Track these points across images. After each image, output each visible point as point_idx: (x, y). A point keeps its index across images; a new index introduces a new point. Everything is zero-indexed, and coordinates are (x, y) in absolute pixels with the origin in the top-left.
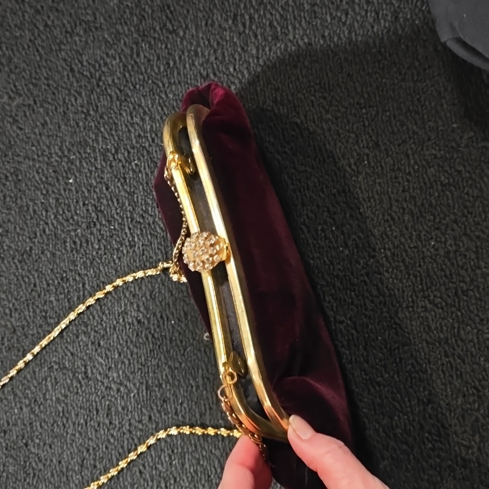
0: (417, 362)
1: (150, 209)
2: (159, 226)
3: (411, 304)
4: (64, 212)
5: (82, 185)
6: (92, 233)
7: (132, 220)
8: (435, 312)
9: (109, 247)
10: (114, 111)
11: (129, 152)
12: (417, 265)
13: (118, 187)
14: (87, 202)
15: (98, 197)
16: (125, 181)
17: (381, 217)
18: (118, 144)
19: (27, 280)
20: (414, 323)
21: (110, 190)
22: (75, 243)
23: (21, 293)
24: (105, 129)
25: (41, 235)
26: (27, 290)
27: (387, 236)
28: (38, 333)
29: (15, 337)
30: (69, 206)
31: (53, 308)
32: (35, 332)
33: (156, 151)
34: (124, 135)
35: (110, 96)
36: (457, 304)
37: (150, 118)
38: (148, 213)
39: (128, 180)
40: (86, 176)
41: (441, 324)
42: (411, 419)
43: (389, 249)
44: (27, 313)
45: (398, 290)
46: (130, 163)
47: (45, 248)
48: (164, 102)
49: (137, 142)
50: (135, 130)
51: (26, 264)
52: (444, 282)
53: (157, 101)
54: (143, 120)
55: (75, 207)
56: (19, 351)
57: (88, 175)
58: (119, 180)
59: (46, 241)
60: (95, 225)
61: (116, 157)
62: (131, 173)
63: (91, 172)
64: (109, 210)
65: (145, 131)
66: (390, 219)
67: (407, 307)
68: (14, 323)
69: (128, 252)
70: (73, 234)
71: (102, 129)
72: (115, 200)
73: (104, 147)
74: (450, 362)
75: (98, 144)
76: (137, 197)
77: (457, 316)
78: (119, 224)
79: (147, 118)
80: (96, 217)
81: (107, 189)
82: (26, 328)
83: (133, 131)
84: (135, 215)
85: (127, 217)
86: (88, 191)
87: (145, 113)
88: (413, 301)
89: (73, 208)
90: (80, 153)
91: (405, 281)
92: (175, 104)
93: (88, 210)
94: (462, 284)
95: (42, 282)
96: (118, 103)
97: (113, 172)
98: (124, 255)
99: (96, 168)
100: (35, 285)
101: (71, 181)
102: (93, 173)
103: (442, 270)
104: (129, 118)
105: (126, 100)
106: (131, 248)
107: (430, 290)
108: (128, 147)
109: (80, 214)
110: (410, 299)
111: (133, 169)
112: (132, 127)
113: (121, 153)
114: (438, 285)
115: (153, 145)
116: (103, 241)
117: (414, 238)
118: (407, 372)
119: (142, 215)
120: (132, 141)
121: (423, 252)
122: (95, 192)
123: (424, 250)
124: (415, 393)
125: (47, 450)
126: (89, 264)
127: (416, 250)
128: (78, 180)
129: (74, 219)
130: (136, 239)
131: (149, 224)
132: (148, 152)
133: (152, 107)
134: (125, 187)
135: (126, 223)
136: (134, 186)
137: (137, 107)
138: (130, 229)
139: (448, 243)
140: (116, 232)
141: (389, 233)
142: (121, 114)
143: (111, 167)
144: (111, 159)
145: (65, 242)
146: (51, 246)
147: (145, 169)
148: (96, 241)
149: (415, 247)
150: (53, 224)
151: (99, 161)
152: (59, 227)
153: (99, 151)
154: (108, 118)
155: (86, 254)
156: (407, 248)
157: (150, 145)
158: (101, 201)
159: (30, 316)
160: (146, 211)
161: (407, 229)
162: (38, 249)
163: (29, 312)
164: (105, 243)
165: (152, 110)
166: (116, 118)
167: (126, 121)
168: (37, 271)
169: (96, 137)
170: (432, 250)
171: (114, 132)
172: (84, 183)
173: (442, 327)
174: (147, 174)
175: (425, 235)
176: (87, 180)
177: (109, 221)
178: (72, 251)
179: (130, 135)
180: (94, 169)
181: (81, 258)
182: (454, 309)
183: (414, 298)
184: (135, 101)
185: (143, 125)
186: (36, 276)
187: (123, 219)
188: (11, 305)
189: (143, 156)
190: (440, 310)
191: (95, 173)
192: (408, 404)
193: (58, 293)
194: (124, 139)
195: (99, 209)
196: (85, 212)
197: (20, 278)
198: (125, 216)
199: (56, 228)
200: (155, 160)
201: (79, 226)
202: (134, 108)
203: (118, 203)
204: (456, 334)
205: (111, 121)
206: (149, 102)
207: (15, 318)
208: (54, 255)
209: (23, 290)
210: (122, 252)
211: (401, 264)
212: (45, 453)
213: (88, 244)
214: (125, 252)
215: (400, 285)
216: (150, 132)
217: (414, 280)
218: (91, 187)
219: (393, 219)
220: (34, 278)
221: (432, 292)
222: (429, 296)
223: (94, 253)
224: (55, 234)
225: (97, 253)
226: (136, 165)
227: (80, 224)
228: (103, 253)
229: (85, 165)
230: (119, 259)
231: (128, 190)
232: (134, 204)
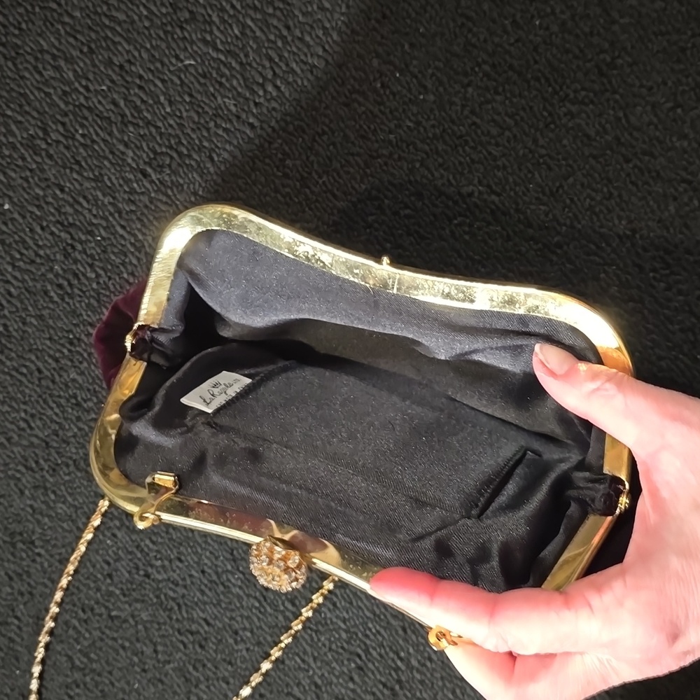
0: (593, 190)
1: (135, 185)
2: (161, 201)
3: (549, 119)
4: (21, 254)
5: (25, 204)
6: (76, 261)
7: (120, 213)
8: (586, 112)
9: (110, 267)
10: (10, 78)
11: (63, 124)
12: (532, 62)
13: (76, 180)
14: (45, 224)
15: (56, 209)
16: (81, 166)
17: (452, 25)
18: (42, 122)
19: (25, 371)
20: (565, 142)
21: (67, 189)
22: (60, 286)
23: (27, 391)
24: (13, 110)
25: (9, 302)
26: (33, 383)
27: (474, 46)
28: (80, 429)
29: (53, 451)
30: (24, 242)
31: (81, 388)
32: (76, 430)
33: (100, 102)
34: (44, 104)
36: (608, 86)
37: (66, 60)
38: (136, 192)
39: (83, 164)
40: (24, 189)
41: (600, 124)
42: (621, 265)
43: (485, 62)
44: (50, 412)
45: (524, 109)
46: (73, 138)
47: (24, 315)
48: (72, 27)
49: (67, 103)
50: (55, 88)
51: (11, 350)
52: (578, 66)
53: (62, 32)
54: (57, 68)
55: (33, 239)
56: (68, 466)
57: (25, 185)
58: (71, 169)
59: (19, 305)
60: (73, 247)
61: (49, 141)
62: (81, 150)
63: (26, 180)
64: (81, 218)
65: (69, 83)
66: (465, 21)
67: (547, 126)
68: (41, 435)
69: (138, 259)
70: (50, 276)
71: (9, 113)
72: (81, 200)
73: (25, 135)
74: (635, 166)
75: (14, 135)
76: (110, 179)
77: (616, 101)
78: (104, 228)
79: (62, 63)
80: (68, 236)
81: (62, 190)
82: (61, 433)
83: (52, 91)
84: (120, 205)
85: (111, 214)
86: (38, 207)
87: (54, 57)
88: (550, 114)
89: (30, 242)
91: (526, 93)
92: (89, 22)
93: (52, 233)
94: (602, 56)
95: (46, 361)
96: (10, 64)
97: (57, 163)
98: (135, 266)
99: (31, 170)
100: (40, 371)
101: (7, 207)
102: (30, 180)
103: (567, 51)
104: (37, 77)
105: (17, 53)
106: (140, 252)
107: (564, 87)
108: (59, 117)
109: (45, 245)
110: (545, 114)
111: (82, 144)
112: (48, 86)
113: (53, 131)
114: (572, 74)
115: (91, 95)
116: (97, 263)
117: (509, 28)
118: (587, 210)
119: (130, 199)
120: (58, 106)
121: (531, 41)
122: (47, 203)
123: (531, 37)
124: (611, 230)
125: (178, 567)
126: (95, 304)
127: (520, 44)
128: (15, 200)
129: (40, 256)
130: (140, 237)
131: (146, 207)
132: (89, 109)
133: (60, 43)
134: (85, 174)
135: (114, 223)
136: (96, 166)
137: (39, 56)
138: (123, 227)
139: (558, 11)
140: (108, 242)
141: (474, 40)
142: (22, 78)
143: (50, 157)
144: (44, 146)
145: (46, 292)
146: (30, 308)
147: (97, 134)
148: (88, 269)
149: (517, 41)
150: (15, 278)
151: (29, 159)
152: (26, 277)
153: (21, 144)
154: (8, 92)
155: (84, 292)
156: (507, 47)
157: (87, 98)
158: (63, 210)
159: (56, 414)
160: (133, 191)
161: (494, 21)
162: (16, 321)
163: (52, 409)
164: (101, 265)
165: (62, 47)
166: (19, 86)
167: (35, 83)
168: (30, 351)
169: (5, 128)
170: (541, 32)
171: (27, 108)
172: (26, 200)
173: (604, 128)
174: (104, 140)
175: (522, 17)
176: (28, 193)
177: (90, 233)
178: (63, 299)
179: (51, 99)
180: (28, 173)
181: (80, 302)
182: (608, 95)
183: (550, 108)
184: (32, 49)
185: (62, 76)
186: (33, 358)
187: (106, 219)
188: (23, 415)
189: (86, 119)
190: (591, 106)
191: (33, 178)
192: (609, 250)
193: (77, 364)
194: (47, 109)
195: (66, 223)
196: (50, 237)
197: (14, 373)
198: (107, 213)
199: (23, 281)
200: (105, 114)
201: (52, 261)
202: (36, 59)
203: (88, 202)
204: (626, 125)
205: (14, 94)
206: (52, 39)
207: (38, 427)
208: (41, 317)
209: (27, 387)
210: (131, 263)
211: (510, 73)
212: (178, 571)
213: (79, 279)
214: (134, 261)
215: (523, 101)
216: (76, 80)
217: (537, 85)
218: (38, 199)
219: (469, 18)
220: (32, 362)
221: (568, 87)
222: (567, 95)
223: (94, 286)
224: (26, 289)
225: (98, 283)
226: (83, 136)
227: (52, 258)
228: (106, 280)
229: (13, 175)
230: (132, 274)
231: (91, 176)
232: (110, 191)
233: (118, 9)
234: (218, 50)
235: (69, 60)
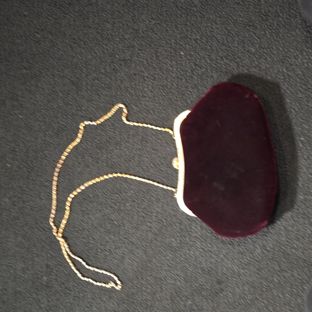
1: (219, 61)
4: (180, 67)
6: (194, 74)
7: (211, 66)
9: (202, 79)
10: (198, 22)
11: (207, 39)
13: (203, 54)
16: (206, 51)
18: (201, 36)
21: (200, 55)
24: (195, 30)
34: (204, 32)
35: (196, 16)
40: (189, 51)
48: (221, 16)
51: (166, 90)
53: (218, 16)
54: (212, 24)
60: (195, 70)
63: (190, 49)
64: (200, 64)
65: (213, 29)
69: (211, 80)
70: (185, 75)
71: (194, 31)
72: (203, 59)
73: (195, 38)
75: (193, 36)
76: (213, 57)
78: (205, 69)
80: (195, 67)
84: (212, 64)
85: (209, 66)
86: (190, 57)
87: (212, 21)
89: (184, 65)
90: (185, 41)
92: (226, 16)
93: (191, 65)
95: (173, 97)
96: (200, 18)
97: (200, 47)
99: (193, 47)
101: (182, 53)
104: (206, 24)
105: (203, 17)
108: (206, 36)
109: (187, 67)
112: (207, 28)
113: (203, 39)
115: (218, 34)
119: (215, 64)
120: (208, 34)
122: (193, 57)
126: (194, 87)
128: (185, 53)
132: (215, 37)
133: (216, 18)
134: (207, 53)
135: (209, 68)
136: (211, 52)
137: (209, 19)
138: (210, 70)
140: (205, 72)
142: (202, 23)
143: (199, 45)
144: (199, 42)
146: (176, 82)
151: (194, 44)
153: (193, 39)
154: (196, 25)
155: (192, 83)
157: (216, 35)
158: (196, 60)
160: (217, 62)
162: (170, 83)
164: (200, 78)
165: (216, 20)
166: (200, 25)
167: (204, 26)
168: (171, 92)
169: (191, 34)
171: (199, 31)
172: (188, 54)
174: (216, 47)
177: (201, 68)
179: (207, 31)
181: (190, 85)
184: (208, 17)
186: (170, 95)
187: (207, 67)
188: (161, 108)
189: (214, 40)
195: (196, 64)
197: (163, 97)
199: (177, 74)
205: (198, 26)
206: (214, 17)
208: (177, 85)
209: (165, 101)
210: (208, 80)
218: (191, 55)
227: (188, 71)
229: (187, 46)
232: (211, 60)
233: (235, 16)
234: (256, 36)
235: (216, 23)
